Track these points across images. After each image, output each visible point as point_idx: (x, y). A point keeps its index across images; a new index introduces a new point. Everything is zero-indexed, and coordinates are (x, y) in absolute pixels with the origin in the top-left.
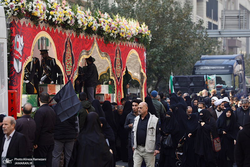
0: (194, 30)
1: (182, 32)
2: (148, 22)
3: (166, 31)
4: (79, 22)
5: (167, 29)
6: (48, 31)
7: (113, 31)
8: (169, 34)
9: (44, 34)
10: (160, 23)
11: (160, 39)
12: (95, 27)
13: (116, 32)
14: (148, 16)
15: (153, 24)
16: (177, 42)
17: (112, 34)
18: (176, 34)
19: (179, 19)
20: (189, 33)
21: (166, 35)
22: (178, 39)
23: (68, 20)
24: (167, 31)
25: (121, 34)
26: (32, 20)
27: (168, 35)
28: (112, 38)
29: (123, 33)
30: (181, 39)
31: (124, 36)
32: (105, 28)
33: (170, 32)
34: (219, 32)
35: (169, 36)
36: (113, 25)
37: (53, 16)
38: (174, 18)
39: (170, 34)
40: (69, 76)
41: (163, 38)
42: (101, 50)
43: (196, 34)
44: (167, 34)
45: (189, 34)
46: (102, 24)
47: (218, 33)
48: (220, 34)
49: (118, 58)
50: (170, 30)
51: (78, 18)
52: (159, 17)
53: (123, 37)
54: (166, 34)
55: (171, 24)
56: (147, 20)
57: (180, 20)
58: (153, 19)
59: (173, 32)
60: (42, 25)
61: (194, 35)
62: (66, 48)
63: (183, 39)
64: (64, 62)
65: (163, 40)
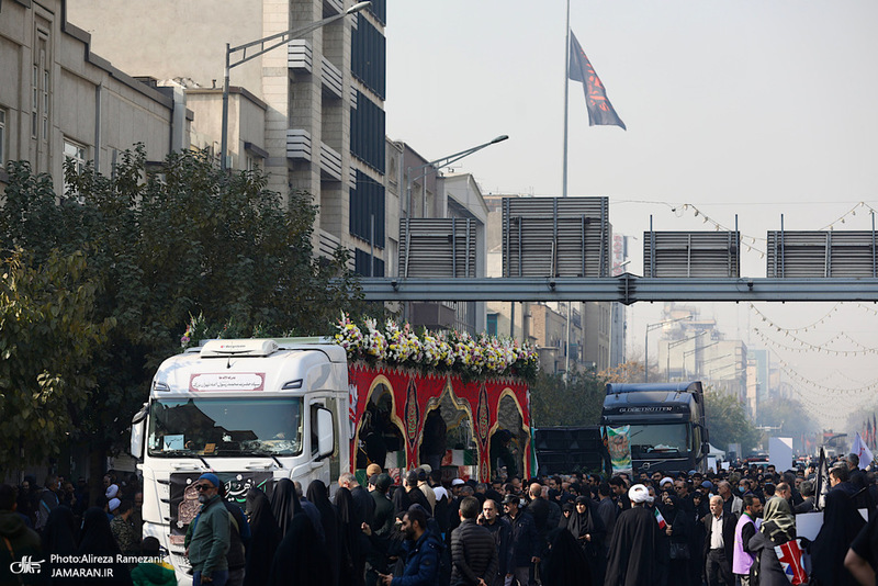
0: (321, 280)
1: (281, 284)
2: (179, 254)
3: (234, 281)
4: (429, 355)
5: (236, 276)
6: (386, 375)
7: (477, 363)
8: (242, 290)
9: (381, 380)
10: (213, 256)
11: (215, 305)
12: (450, 361)
13: (482, 364)
14: (180, 235)
15: (195, 260)
16: (269, 315)
17: (475, 368)
18: (266, 292)
19: (274, 245)
20: (305, 287)
21: (235, 293)
22: (271, 305)
23: (414, 354)
24: (238, 283)
25: (489, 365)
26: (367, 360)
27: (239, 295)
28: (475, 373)
29: (492, 364)
30: (281, 307)
31: (494, 368)
32: (465, 359)
33: (245, 283)
34: (394, 284)
35: (244, 298)
36: (476, 353)
37: (394, 352)
38: (257, 241)
39: (248, 290)
40: (412, 441)
41: (224, 304)
42: (457, 394)
43: (326, 292)
44: (237, 290)
45: (305, 291)
46: (460, 354)
47: (390, 288)
48: (396, 291)
49: (483, 406)
50: (247, 279)
51: (426, 348)
52: (212, 239)
53: (492, 370)
54: (233, 290)
55: (249, 260)
56: (177, 245)
57: (276, 248)
58: (194, 243)
59: (254, 283)
60: (379, 366)
61: (322, 295)
62: (409, 396)
63: (285, 308)
64: (406, 418)
65: (223, 308)
